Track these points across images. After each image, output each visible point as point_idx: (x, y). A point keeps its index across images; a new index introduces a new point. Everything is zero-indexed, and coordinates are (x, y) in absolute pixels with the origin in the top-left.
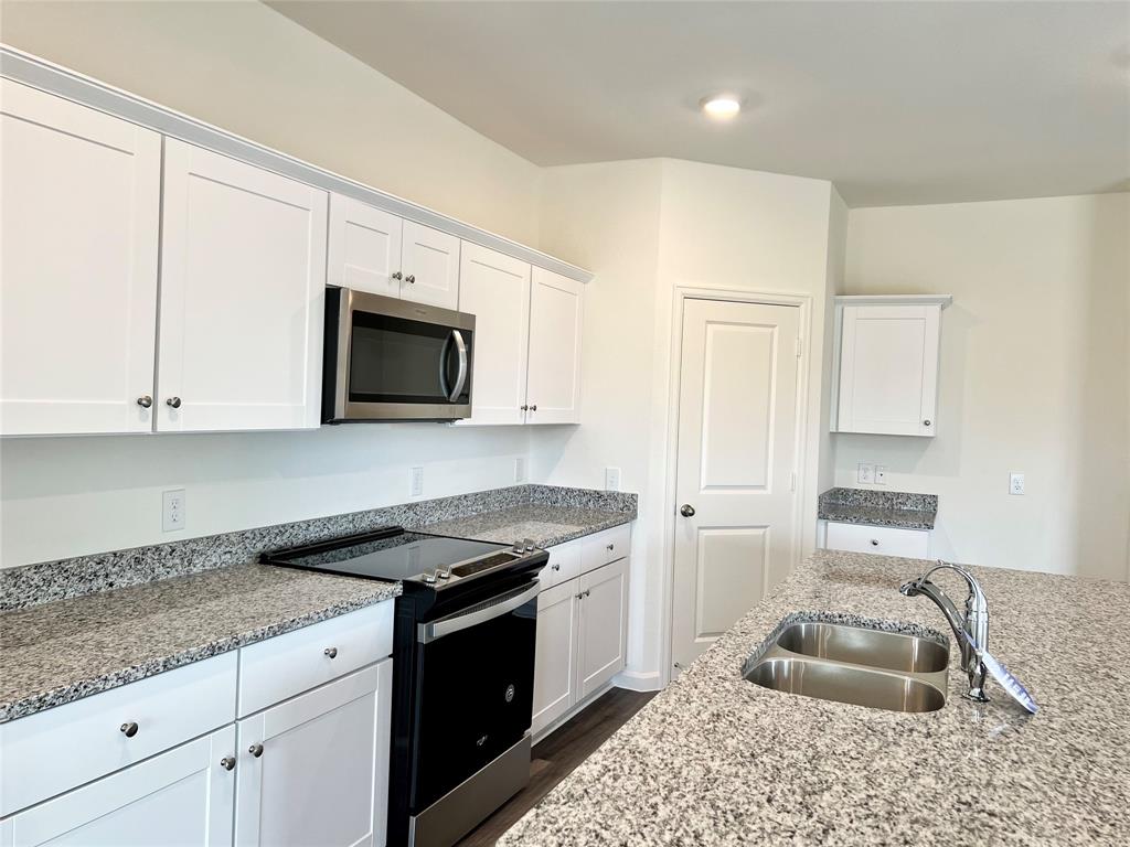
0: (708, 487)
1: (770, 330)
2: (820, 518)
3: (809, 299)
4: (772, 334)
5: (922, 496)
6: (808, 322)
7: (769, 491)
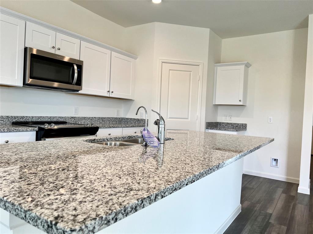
0: (170, 118)
1: (190, 72)
2: (206, 129)
3: (202, 64)
4: (190, 74)
5: (242, 124)
6: (202, 71)
7: (189, 120)
